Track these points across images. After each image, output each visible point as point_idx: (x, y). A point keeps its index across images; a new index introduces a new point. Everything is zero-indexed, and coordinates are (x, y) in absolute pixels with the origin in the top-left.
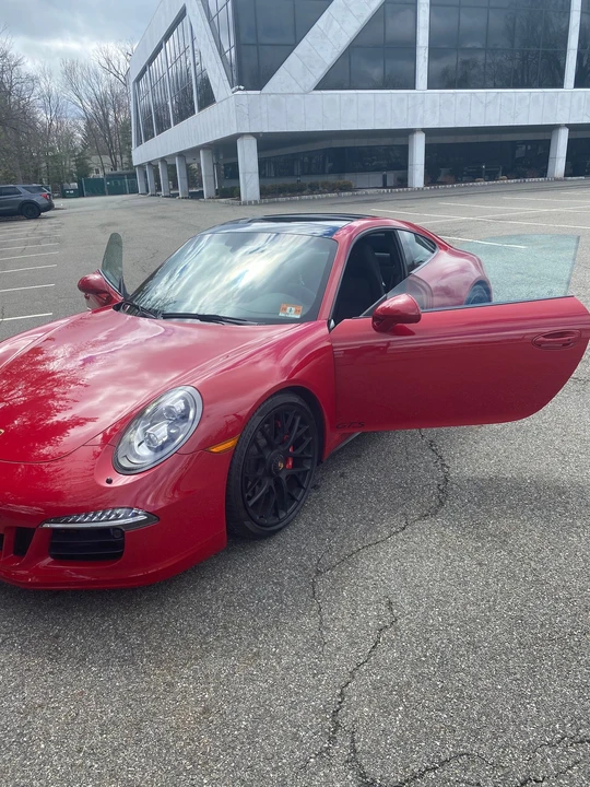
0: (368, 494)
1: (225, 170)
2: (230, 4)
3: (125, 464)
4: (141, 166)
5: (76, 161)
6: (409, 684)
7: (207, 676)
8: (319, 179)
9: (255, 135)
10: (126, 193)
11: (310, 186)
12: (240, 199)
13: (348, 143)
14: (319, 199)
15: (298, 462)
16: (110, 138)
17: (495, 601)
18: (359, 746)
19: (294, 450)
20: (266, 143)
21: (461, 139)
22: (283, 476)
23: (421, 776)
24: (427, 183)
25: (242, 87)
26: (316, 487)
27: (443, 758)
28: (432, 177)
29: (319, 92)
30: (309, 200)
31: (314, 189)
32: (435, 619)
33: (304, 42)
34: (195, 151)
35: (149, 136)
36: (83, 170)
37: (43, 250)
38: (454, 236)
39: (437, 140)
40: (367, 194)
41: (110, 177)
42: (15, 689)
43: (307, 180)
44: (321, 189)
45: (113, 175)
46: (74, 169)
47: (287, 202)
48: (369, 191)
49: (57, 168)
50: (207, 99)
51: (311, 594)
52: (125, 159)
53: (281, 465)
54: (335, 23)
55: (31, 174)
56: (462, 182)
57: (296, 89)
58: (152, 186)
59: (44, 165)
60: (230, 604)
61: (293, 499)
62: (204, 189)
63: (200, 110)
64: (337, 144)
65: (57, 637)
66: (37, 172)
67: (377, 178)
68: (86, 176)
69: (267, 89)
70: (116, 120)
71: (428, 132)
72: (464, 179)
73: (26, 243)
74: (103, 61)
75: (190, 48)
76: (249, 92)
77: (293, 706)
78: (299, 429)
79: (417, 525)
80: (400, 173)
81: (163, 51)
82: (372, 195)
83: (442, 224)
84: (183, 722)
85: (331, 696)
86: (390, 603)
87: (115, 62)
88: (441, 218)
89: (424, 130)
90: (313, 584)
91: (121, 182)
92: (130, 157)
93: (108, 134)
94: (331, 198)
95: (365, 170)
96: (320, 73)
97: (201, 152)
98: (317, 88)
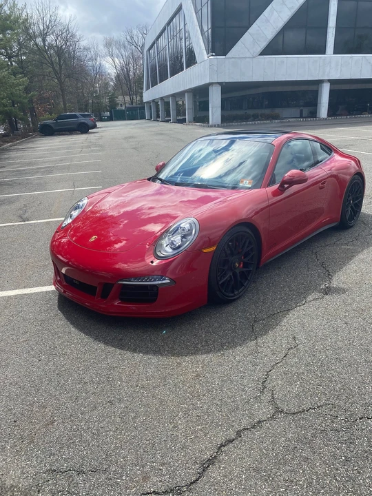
0: (284, 287)
1: (199, 105)
2: (209, 2)
3: (159, 254)
4: (148, 102)
5: (109, 99)
6: (303, 373)
7: (197, 361)
8: (259, 112)
9: (220, 84)
10: (138, 119)
11: (253, 116)
12: (208, 123)
13: (279, 89)
14: (258, 124)
15: (246, 265)
16: (130, 86)
17: (353, 341)
18: (276, 396)
19: (244, 258)
20: (227, 88)
21: (354, 87)
22: (238, 271)
23: (307, 411)
24: (329, 115)
25: (214, 54)
26: (254, 282)
27: (319, 405)
28: (333, 111)
29: (262, 57)
30: (252, 124)
31: (255, 118)
32: (319, 346)
33: (254, 26)
34: (182, 94)
35: (154, 84)
36: (113, 104)
37: (92, 151)
38: (345, 148)
39: (337, 87)
40: (289, 122)
41: (128, 109)
42: (103, 360)
43: (251, 112)
44: (260, 118)
45: (130, 108)
46: (108, 104)
47: (238, 125)
48: (291, 120)
49: (98, 103)
50: (192, 60)
51: (251, 330)
52: (138, 98)
53: (237, 265)
54: (275, 13)
55: (84, 107)
56: (353, 114)
57: (248, 55)
58: (154, 115)
59: (91, 101)
60: (208, 332)
61: (242, 285)
62: (187, 117)
63: (186, 68)
64: (271, 89)
65: (121, 339)
66: (86, 105)
67: (296, 111)
68: (115, 108)
69: (229, 55)
70: (134, 74)
71: (332, 82)
72: (355, 112)
73: (82, 147)
74: (128, 38)
75: (183, 30)
76: (218, 57)
77: (242, 377)
78: (248, 247)
79: (311, 303)
80: (311, 109)
81: (166, 31)
82: (292, 122)
83: (338, 141)
84: (187, 379)
85: (262, 375)
86: (294, 338)
87: (136, 39)
88: (337, 138)
89: (329, 81)
90: (253, 327)
91: (135, 112)
92: (142, 96)
93: (129, 83)
94: (266, 124)
95: (288, 106)
96: (263, 44)
97: (186, 94)
98: (262, 54)
